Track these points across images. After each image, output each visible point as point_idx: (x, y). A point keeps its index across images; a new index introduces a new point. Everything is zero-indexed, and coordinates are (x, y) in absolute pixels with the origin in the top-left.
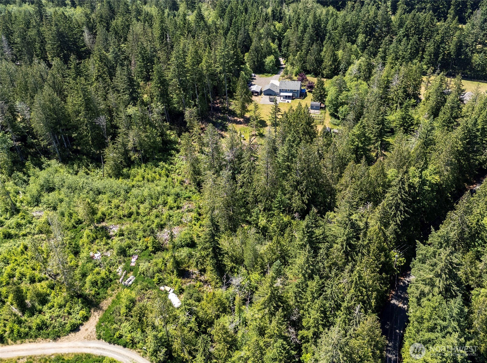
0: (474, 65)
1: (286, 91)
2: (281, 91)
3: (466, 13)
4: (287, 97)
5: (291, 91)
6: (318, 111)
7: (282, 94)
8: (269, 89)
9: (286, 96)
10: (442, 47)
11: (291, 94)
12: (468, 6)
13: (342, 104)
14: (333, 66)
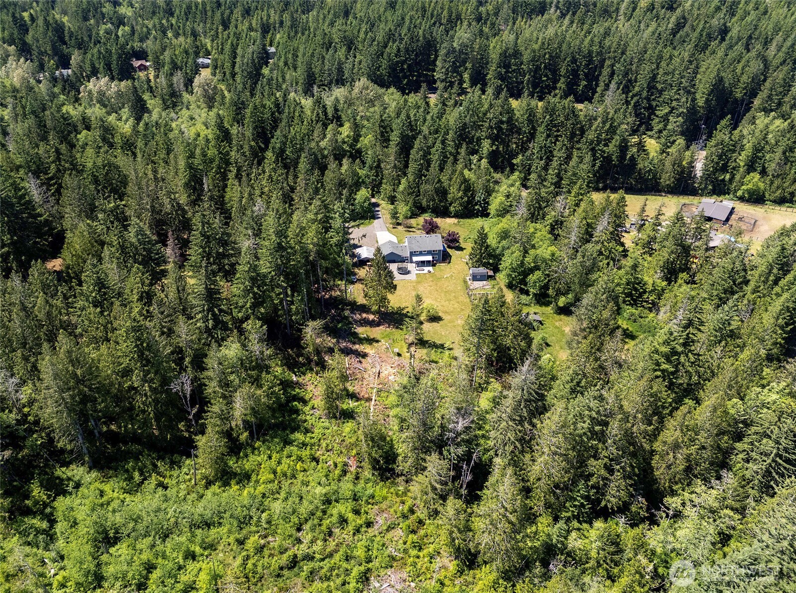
0: (643, 171)
1: (421, 254)
2: (412, 254)
3: (579, 86)
4: (423, 264)
5: (429, 253)
6: (485, 282)
7: (415, 259)
8: (392, 253)
9: (423, 262)
10: (599, 150)
11: (430, 258)
12: (581, 77)
13: (532, 271)
14: (466, 199)
